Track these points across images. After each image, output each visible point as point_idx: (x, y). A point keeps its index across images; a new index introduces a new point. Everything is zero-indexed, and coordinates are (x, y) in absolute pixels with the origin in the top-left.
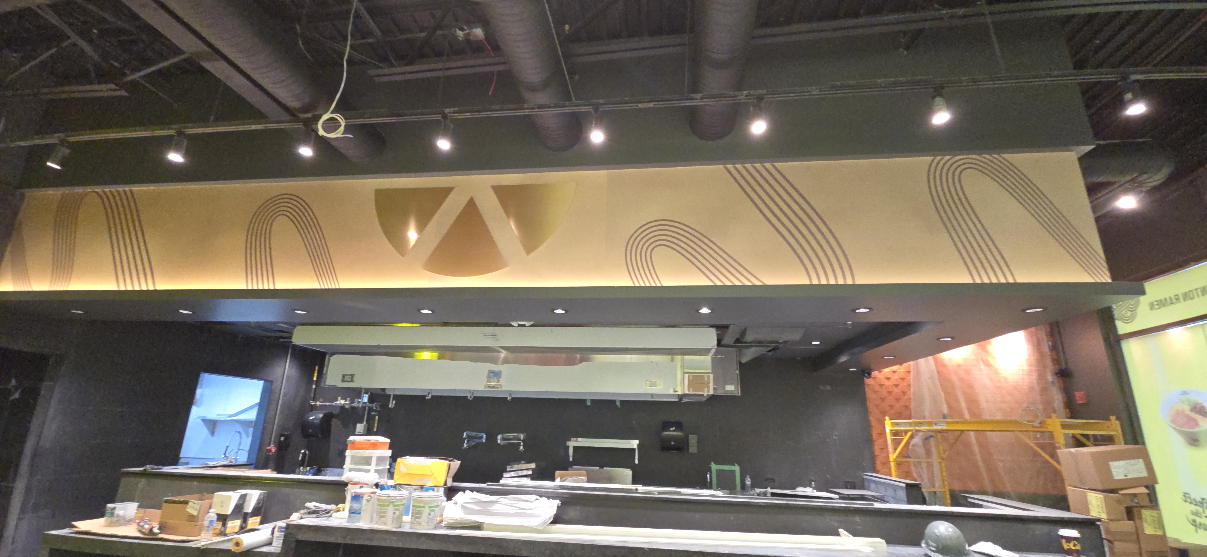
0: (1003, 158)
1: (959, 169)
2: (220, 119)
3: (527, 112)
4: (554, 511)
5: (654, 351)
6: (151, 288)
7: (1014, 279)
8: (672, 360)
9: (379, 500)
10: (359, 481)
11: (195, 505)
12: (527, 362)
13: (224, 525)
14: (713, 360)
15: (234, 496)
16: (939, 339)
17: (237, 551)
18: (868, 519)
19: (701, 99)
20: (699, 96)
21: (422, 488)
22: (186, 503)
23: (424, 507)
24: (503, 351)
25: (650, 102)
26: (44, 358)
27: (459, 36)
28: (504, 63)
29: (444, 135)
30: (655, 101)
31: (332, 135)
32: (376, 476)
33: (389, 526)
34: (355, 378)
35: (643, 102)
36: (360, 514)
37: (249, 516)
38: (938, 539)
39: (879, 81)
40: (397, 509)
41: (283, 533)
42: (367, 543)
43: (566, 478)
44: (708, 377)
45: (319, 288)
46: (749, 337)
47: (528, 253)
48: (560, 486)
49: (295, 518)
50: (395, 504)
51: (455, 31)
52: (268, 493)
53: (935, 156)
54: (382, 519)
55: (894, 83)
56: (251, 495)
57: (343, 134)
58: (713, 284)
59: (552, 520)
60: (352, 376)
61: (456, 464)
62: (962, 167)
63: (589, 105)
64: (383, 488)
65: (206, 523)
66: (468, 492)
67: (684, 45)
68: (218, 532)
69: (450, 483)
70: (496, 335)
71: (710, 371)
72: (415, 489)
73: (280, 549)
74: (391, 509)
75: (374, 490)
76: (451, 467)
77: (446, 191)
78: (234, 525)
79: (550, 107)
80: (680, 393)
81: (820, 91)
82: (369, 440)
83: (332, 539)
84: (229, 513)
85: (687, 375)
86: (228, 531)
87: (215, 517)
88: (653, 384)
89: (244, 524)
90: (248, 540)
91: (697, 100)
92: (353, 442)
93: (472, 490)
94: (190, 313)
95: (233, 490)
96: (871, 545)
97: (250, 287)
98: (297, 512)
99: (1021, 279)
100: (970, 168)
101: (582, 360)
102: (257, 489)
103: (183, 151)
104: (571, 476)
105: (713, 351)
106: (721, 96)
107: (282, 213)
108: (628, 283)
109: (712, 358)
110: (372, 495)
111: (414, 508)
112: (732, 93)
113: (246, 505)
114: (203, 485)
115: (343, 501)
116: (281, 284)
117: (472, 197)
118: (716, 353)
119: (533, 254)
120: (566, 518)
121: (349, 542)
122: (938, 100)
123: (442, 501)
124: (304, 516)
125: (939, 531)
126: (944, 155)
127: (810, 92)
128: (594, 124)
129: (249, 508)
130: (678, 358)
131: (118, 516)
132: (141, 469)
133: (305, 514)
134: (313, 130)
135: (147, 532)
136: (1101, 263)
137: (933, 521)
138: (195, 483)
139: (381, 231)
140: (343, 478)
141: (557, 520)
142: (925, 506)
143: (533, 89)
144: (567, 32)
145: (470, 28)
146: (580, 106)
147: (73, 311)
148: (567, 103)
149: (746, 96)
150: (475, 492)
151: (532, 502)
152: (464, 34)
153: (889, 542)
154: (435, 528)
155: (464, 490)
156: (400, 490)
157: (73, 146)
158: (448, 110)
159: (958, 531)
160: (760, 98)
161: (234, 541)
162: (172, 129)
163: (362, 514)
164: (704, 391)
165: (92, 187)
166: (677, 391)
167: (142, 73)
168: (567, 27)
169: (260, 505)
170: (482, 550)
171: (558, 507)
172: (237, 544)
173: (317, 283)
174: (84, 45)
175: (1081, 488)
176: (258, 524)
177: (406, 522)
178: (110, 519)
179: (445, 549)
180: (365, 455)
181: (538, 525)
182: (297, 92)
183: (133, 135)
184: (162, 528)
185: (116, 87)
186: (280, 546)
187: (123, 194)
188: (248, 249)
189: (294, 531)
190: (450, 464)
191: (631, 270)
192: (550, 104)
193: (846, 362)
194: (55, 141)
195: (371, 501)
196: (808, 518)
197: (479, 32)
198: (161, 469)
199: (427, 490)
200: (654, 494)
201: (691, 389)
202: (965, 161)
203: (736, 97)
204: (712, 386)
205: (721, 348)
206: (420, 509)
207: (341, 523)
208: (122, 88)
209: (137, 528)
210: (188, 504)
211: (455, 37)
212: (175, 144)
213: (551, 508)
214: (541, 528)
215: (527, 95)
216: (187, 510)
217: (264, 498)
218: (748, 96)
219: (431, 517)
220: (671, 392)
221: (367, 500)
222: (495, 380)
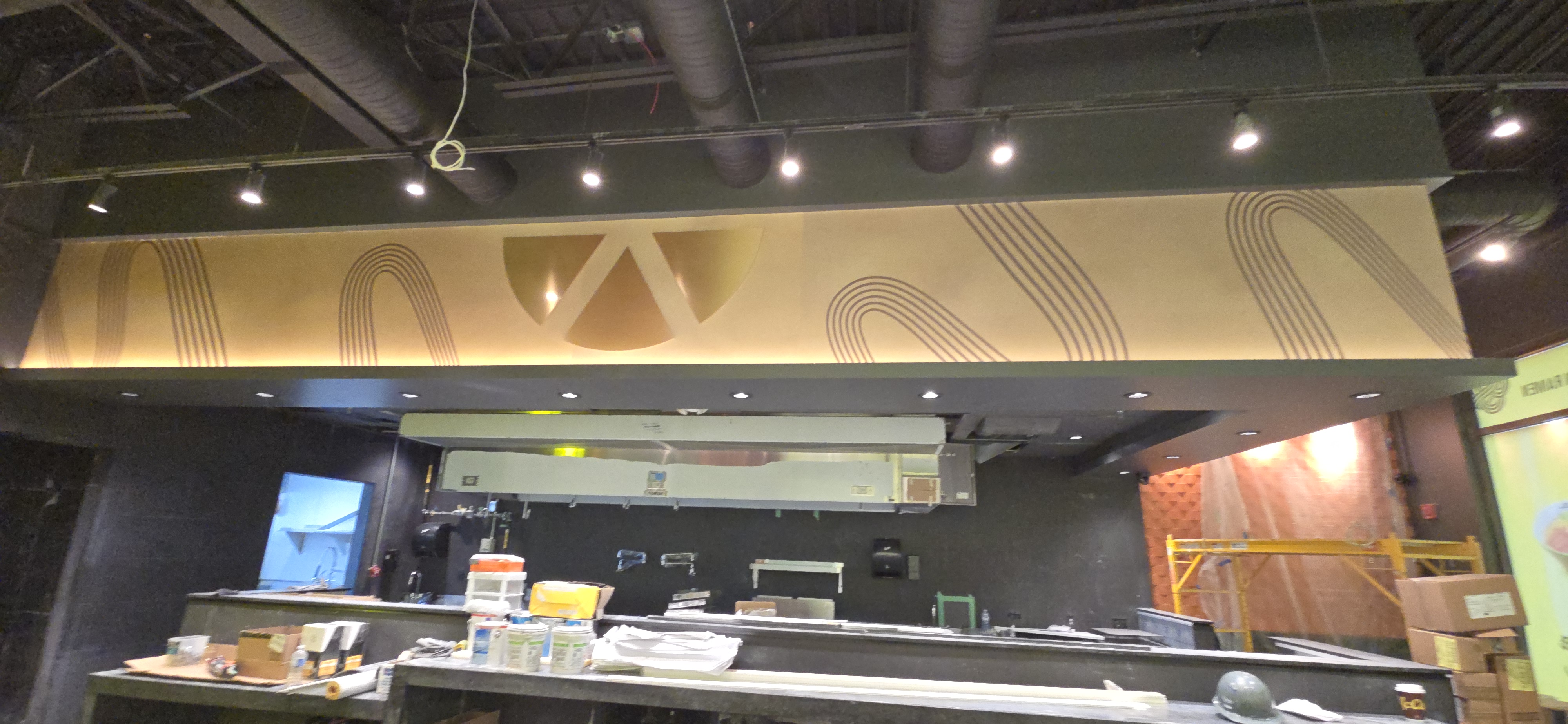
0: (1328, 194)
1: (1268, 210)
2: (306, 148)
3: (698, 137)
4: (734, 652)
5: (864, 448)
6: (222, 364)
7: (1340, 352)
8: (887, 460)
9: (510, 636)
10: (485, 611)
11: (279, 640)
12: (698, 461)
13: (316, 665)
14: (941, 459)
15: (328, 629)
16: (1239, 433)
17: (332, 699)
18: (1142, 667)
19: (928, 117)
20: (923, 114)
21: (565, 621)
22: (268, 637)
23: (567, 645)
24: (668, 447)
25: (860, 122)
26: (90, 453)
27: (611, 38)
28: (672, 73)
29: (592, 168)
30: (865, 121)
31: (449, 169)
32: (507, 605)
33: (524, 670)
34: (480, 480)
35: (852, 123)
36: (486, 653)
37: (345, 655)
38: (1234, 694)
39: (1163, 93)
40: (534, 648)
41: (391, 676)
42: (496, 690)
43: (750, 610)
44: (934, 482)
45: (434, 365)
46: (988, 430)
47: (700, 320)
48: (742, 620)
49: (405, 658)
50: (531, 641)
51: (606, 31)
52: (370, 625)
53: (1237, 192)
54: (514, 660)
55: (1183, 95)
56: (349, 628)
57: (464, 166)
58: (941, 361)
59: (731, 664)
60: (476, 478)
61: (609, 591)
62: (1273, 206)
63: (780, 127)
64: (515, 621)
65: (294, 662)
66: (623, 627)
67: (904, 46)
68: (309, 674)
69: (600, 616)
70: (658, 426)
71: (937, 474)
72: (557, 623)
73: (387, 696)
74: (525, 648)
75: (504, 622)
76: (603, 595)
77: (595, 240)
78: (329, 665)
79: (729, 130)
80: (897, 501)
81: (1084, 107)
82: (498, 560)
83: (451, 685)
84: (322, 650)
85: (906, 479)
86: (321, 673)
87: (305, 655)
88: (863, 490)
89: (341, 665)
90: (346, 685)
91: (922, 120)
92: (478, 563)
93: (630, 624)
94: (272, 396)
95: (327, 620)
96: (1146, 701)
97: (346, 364)
98: (406, 649)
99: (1351, 354)
100: (1284, 207)
101: (769, 459)
102: (357, 620)
103: (260, 192)
104: (756, 608)
105: (941, 448)
106: (953, 114)
107: (384, 268)
108: (829, 359)
109: (940, 457)
110: (502, 630)
111: (555, 647)
112: (966, 110)
113: (343, 640)
114: (290, 614)
115: (465, 637)
116: (385, 361)
117: (628, 248)
118: (944, 451)
120: (749, 661)
121: (473, 689)
122: (1241, 117)
123: (591, 639)
125: (1236, 684)
126: (1249, 191)
127: (1070, 107)
128: (786, 152)
129: (347, 644)
130: (895, 456)
131: (183, 653)
132: (212, 594)
133: (417, 652)
134: (423, 159)
135: (220, 672)
136: (1459, 334)
137: (1229, 671)
138: (279, 612)
140: (465, 608)
141: (737, 664)
142: (1217, 651)
143: (707, 106)
144: (750, 32)
145: (625, 27)
146: (769, 128)
147: (125, 394)
148: (751, 125)
149: (987, 113)
150: (633, 628)
151: (706, 640)
152: (618, 36)
153: (1170, 698)
154: (582, 672)
155: (618, 624)
156: (537, 623)
157: (122, 183)
158: (597, 134)
159: (1262, 684)
160: (1005, 116)
161: (329, 686)
162: (246, 161)
163: (489, 654)
164: (928, 500)
165: (146, 235)
166: (893, 500)
167: (207, 90)
168: (751, 24)
169: (361, 641)
170: (642, 702)
171: (739, 647)
172: (333, 689)
173: (431, 360)
174: (133, 53)
175: (1425, 630)
176: (358, 664)
177: (544, 665)
178: (173, 657)
179: (595, 699)
180: (493, 579)
181: (714, 671)
182: (405, 112)
183: (196, 169)
184: (239, 668)
185: (175, 108)
186: (387, 692)
187: (185, 246)
188: (343, 315)
189: (404, 674)
190: (600, 591)
191: (833, 341)
192: (729, 126)
193: (1117, 461)
194: (99, 177)
195: (501, 637)
196: (1065, 665)
197: (636, 32)
198: (237, 594)
199: (573, 623)
200: (863, 632)
201: (912, 498)
202: (1277, 198)
203: (972, 114)
204: (938, 493)
205: (951, 445)
206: (562, 649)
207: (464, 664)
208: (182, 109)
209: (208, 668)
210: (271, 638)
211: (605, 39)
212: (251, 181)
213: (730, 648)
214: (718, 674)
215: (699, 114)
216: (270, 646)
217: (366, 632)
218: (989, 113)
219: (576, 658)
220: (886, 501)
221: (496, 636)
222: (658, 484)
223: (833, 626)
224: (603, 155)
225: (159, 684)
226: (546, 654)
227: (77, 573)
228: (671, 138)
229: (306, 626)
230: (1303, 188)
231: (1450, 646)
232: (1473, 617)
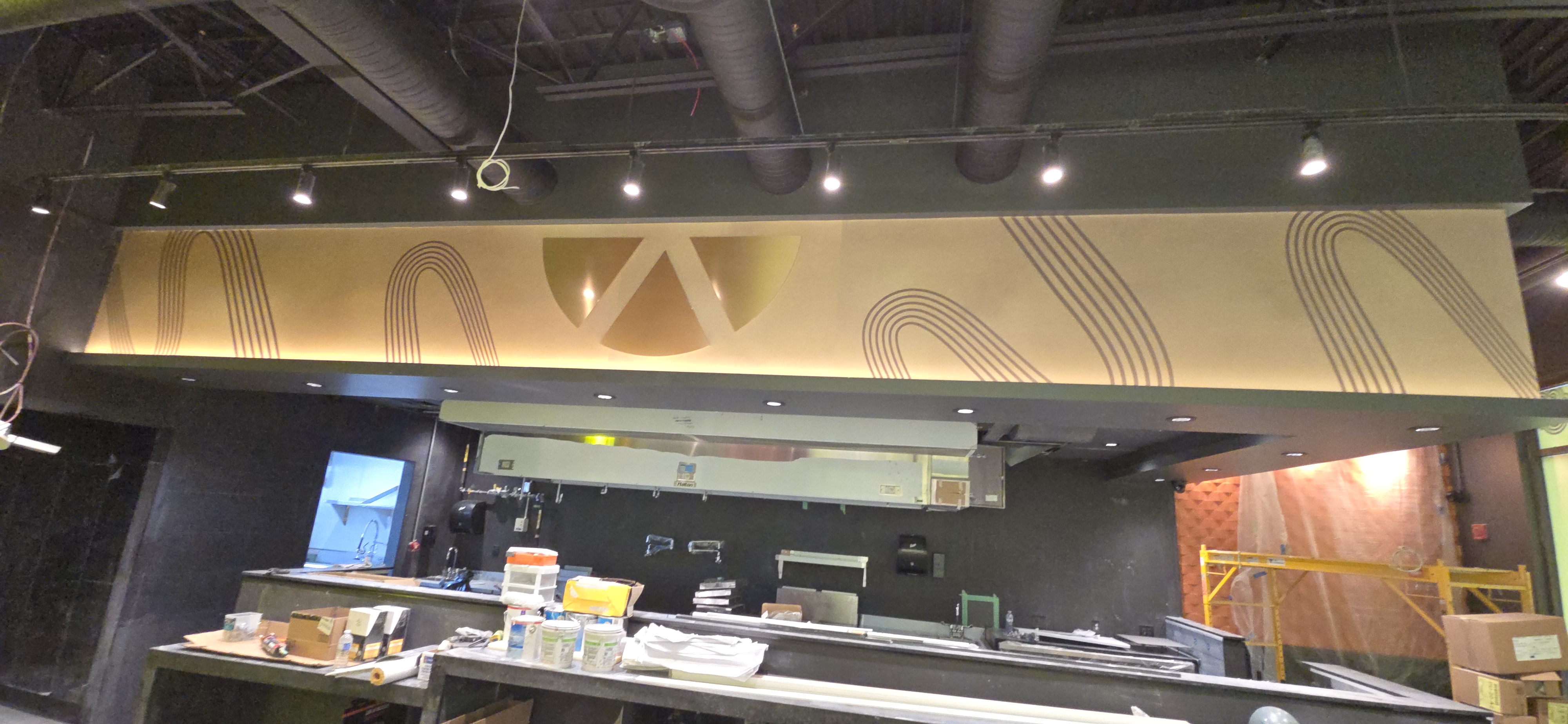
0: (1398, 215)
1: (1333, 231)
2: (356, 150)
3: (740, 148)
4: (760, 660)
5: (893, 449)
6: (275, 356)
7: (1402, 387)
8: (915, 460)
9: (544, 633)
10: (520, 604)
11: (327, 623)
12: (726, 454)
13: (361, 648)
14: (971, 461)
15: (372, 614)
16: (1285, 454)
17: (376, 684)
18: (1169, 693)
19: (975, 134)
20: (972, 130)
21: (597, 618)
22: (317, 619)
23: (599, 644)
24: (696, 439)
25: (906, 137)
26: (151, 432)
27: (653, 38)
28: (712, 78)
29: (634, 176)
30: (911, 136)
31: (494, 188)
32: (541, 598)
33: (556, 666)
34: (515, 466)
35: (896, 138)
36: (522, 647)
37: (389, 639)
39: (1227, 112)
40: (567, 645)
42: (531, 685)
43: (775, 612)
44: (964, 485)
45: (474, 364)
46: (1022, 435)
47: (736, 328)
48: (769, 625)
49: (445, 648)
50: (565, 638)
51: (648, 32)
52: (411, 610)
53: (1299, 211)
54: (548, 656)
55: (1248, 116)
56: (392, 613)
57: (507, 186)
58: (978, 380)
59: (757, 670)
60: (512, 462)
61: (639, 588)
62: (1339, 227)
63: (822, 140)
64: (549, 616)
65: (341, 647)
66: (652, 625)
67: (955, 54)
68: (354, 657)
69: (631, 613)
70: (690, 421)
71: (967, 477)
72: (588, 619)
73: (427, 683)
74: (559, 645)
75: (539, 618)
76: (633, 592)
77: (634, 243)
78: (373, 648)
79: (772, 142)
80: (925, 503)
81: (1140, 126)
82: (533, 554)
83: (488, 678)
84: (367, 634)
86: (366, 656)
87: (351, 639)
88: (891, 489)
89: (384, 648)
90: (390, 670)
91: (968, 136)
92: (514, 555)
93: (659, 623)
94: (320, 386)
95: (372, 605)
97: (391, 361)
98: (446, 639)
99: (1412, 390)
100: (1346, 229)
101: (797, 456)
102: (399, 605)
103: (310, 193)
104: (782, 610)
105: (972, 452)
106: (1002, 131)
107: (428, 265)
108: (865, 374)
109: (970, 458)
110: (537, 625)
111: (588, 645)
112: (1017, 127)
113: (386, 625)
114: (337, 596)
115: (501, 627)
116: (428, 358)
117: (665, 253)
118: (974, 454)
119: (742, 329)
120: (775, 665)
121: (508, 682)
122: (1311, 142)
123: (622, 636)
124: (455, 645)
125: (1269, 721)
126: (1313, 210)
127: (1126, 127)
128: (828, 168)
129: (390, 628)
130: (925, 458)
131: (238, 629)
132: (264, 572)
133: (455, 641)
134: (468, 164)
135: (273, 652)
136: (1529, 372)
137: (1261, 706)
138: (327, 593)
140: (502, 599)
141: (763, 670)
142: (1251, 681)
143: (749, 117)
144: (795, 35)
145: (667, 28)
146: (811, 141)
147: (184, 379)
148: (793, 137)
149: (1037, 131)
150: (661, 627)
151: (732, 646)
152: (660, 35)
154: (614, 670)
155: (647, 623)
156: (570, 620)
157: (180, 181)
158: (639, 143)
161: (373, 672)
162: (298, 162)
163: (523, 649)
164: (956, 502)
165: (204, 227)
166: (921, 501)
167: (260, 87)
168: (795, 27)
169: (403, 625)
170: (670, 704)
171: (766, 652)
172: (377, 676)
173: (472, 358)
174: (187, 49)
175: (1469, 669)
176: (400, 648)
177: (576, 660)
178: (228, 632)
179: (625, 699)
180: (528, 572)
181: (740, 677)
182: (450, 118)
183: (251, 168)
184: (290, 648)
185: (229, 105)
186: (428, 679)
187: (239, 236)
188: (388, 315)
189: (444, 664)
190: (631, 589)
191: (869, 355)
192: (772, 137)
193: (1152, 471)
194: (158, 173)
195: (535, 633)
196: (1090, 687)
197: (679, 32)
198: (288, 573)
199: (603, 621)
200: (888, 643)
201: (940, 500)
202: (1342, 219)
203: (1023, 131)
204: (967, 495)
205: (982, 446)
206: (594, 646)
207: (500, 657)
208: (236, 106)
209: (261, 645)
210: (319, 620)
211: (649, 39)
212: (302, 182)
213: (757, 654)
214: (744, 681)
215: (742, 125)
216: (318, 628)
217: (407, 617)
218: (1040, 130)
219: (607, 657)
220: (913, 502)
221: (530, 631)
222: (687, 476)
223: (859, 635)
224: (644, 165)
225: (216, 660)
226: (578, 648)
227: (140, 546)
228: (712, 149)
229: (352, 610)
230: (1371, 209)
231: (1493, 688)
232: (1519, 659)
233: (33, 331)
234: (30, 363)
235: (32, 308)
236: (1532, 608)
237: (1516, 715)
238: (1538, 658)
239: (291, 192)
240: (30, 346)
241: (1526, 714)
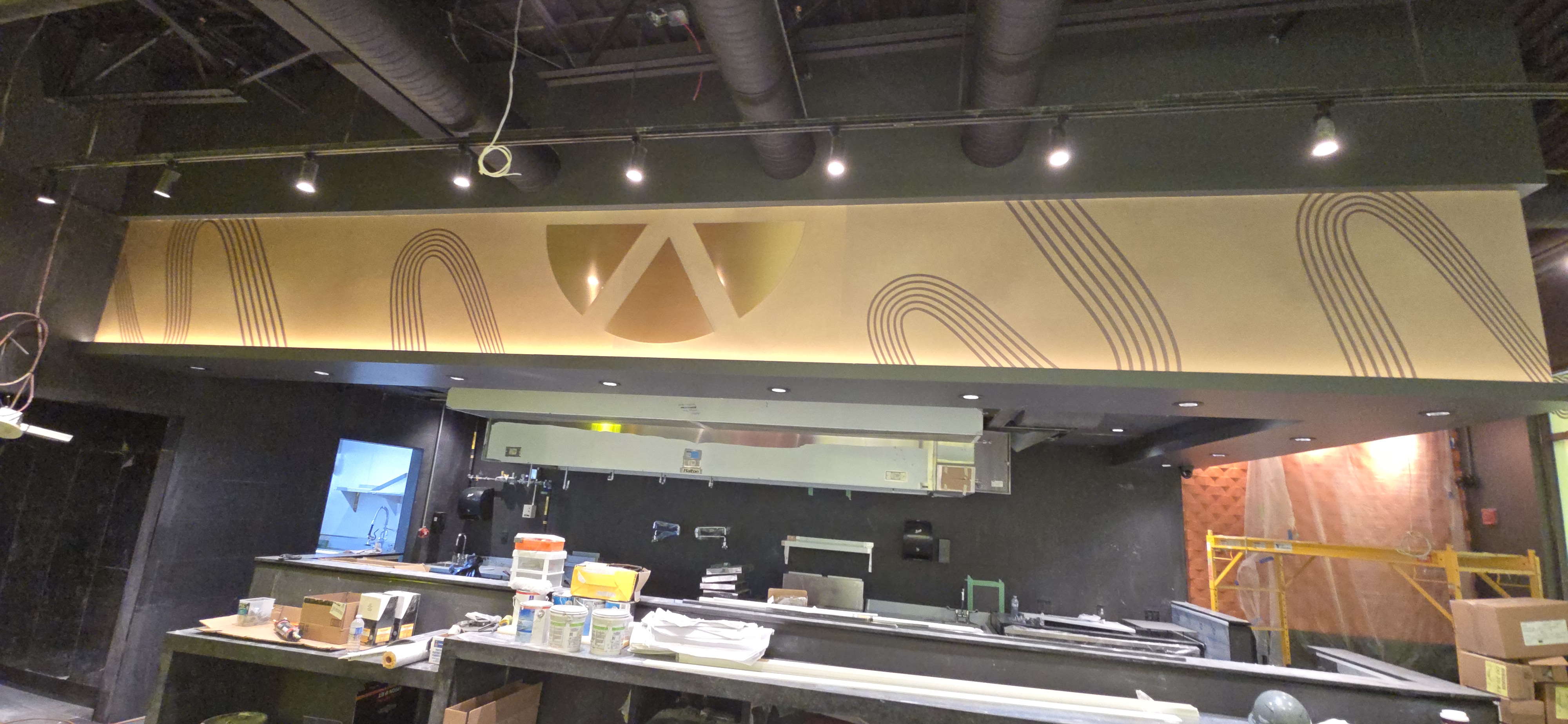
0: (1411, 197)
1: (1345, 213)
2: (358, 138)
3: (744, 133)
4: (765, 644)
5: (899, 435)
6: (282, 345)
7: (1413, 371)
8: (921, 446)
9: (552, 617)
10: (528, 589)
11: (338, 608)
12: (732, 441)
13: (373, 632)
14: (977, 447)
15: (382, 599)
16: (1293, 439)
17: (387, 667)
18: (1174, 677)
19: (980, 116)
20: (978, 112)
21: (604, 603)
22: (329, 604)
23: (607, 629)
24: (702, 426)
25: (910, 120)
26: (163, 420)
27: (655, 22)
28: (715, 62)
29: (636, 162)
30: (917, 119)
31: (496, 174)
32: (549, 583)
33: (565, 651)
34: (522, 453)
35: (900, 121)
36: (530, 632)
37: (400, 623)
39: (1237, 92)
40: (575, 630)
41: (441, 649)
42: (540, 669)
43: (781, 597)
44: (970, 471)
45: (480, 352)
46: (1028, 421)
47: (740, 315)
48: (775, 609)
49: (455, 632)
50: (573, 623)
51: (650, 15)
52: (421, 596)
53: (1310, 193)
54: (556, 640)
55: (1260, 96)
56: (403, 598)
57: (510, 172)
58: (984, 366)
59: (763, 654)
60: (519, 449)
61: (646, 574)
62: (1350, 209)
63: (825, 124)
64: (557, 601)
65: (353, 631)
66: (659, 610)
67: (960, 36)
68: (366, 641)
69: (638, 598)
70: (695, 407)
71: (973, 463)
72: (596, 604)
73: (438, 667)
74: (567, 630)
75: (548, 603)
76: (640, 577)
77: (636, 230)
78: (384, 633)
79: (774, 127)
80: (930, 489)
81: (1150, 107)
82: (540, 539)
83: (498, 661)
84: (378, 619)
85: (940, 467)
86: (378, 640)
87: (363, 624)
88: (897, 475)
89: (395, 633)
90: (402, 654)
91: (975, 119)
92: (521, 541)
93: (665, 608)
94: (327, 374)
95: (382, 590)
96: (1178, 713)
97: (397, 349)
98: (455, 623)
99: (1423, 374)
100: (1358, 211)
101: (803, 441)
102: (409, 591)
103: (314, 181)
104: (788, 595)
105: (978, 438)
106: (1008, 113)
107: (431, 253)
108: (872, 360)
109: (976, 445)
110: (545, 610)
111: (595, 630)
112: (1023, 109)
113: (397, 610)
114: (348, 581)
115: (511, 612)
116: (434, 346)
117: (669, 238)
118: (980, 440)
119: (746, 316)
120: (781, 649)
121: (518, 666)
122: (1323, 122)
123: (629, 621)
124: (464, 629)
125: (1274, 705)
126: (1323, 192)
127: (1134, 108)
128: (831, 152)
129: (401, 614)
130: (930, 444)
131: (253, 613)
132: (277, 558)
133: (465, 626)
134: (470, 151)
135: (286, 636)
136: (1542, 356)
137: (1266, 690)
138: (338, 579)
139: (554, 278)
140: (511, 584)
141: (769, 654)
142: (1256, 665)
143: (753, 102)
144: (798, 17)
145: (668, 11)
146: (815, 125)
147: (194, 368)
148: (797, 122)
149: (1043, 113)
150: (668, 611)
151: (739, 630)
152: (662, 18)
153: (1201, 710)
154: (621, 654)
155: (654, 607)
156: (578, 604)
157: (183, 169)
158: (641, 128)
159: (1300, 707)
161: (385, 655)
162: (300, 150)
163: (532, 633)
164: (962, 489)
165: (209, 216)
166: (927, 487)
167: (262, 75)
168: (798, 9)
169: (414, 610)
170: (677, 688)
171: (772, 636)
172: (389, 659)
173: (477, 346)
174: (189, 37)
175: (1477, 654)
176: (411, 633)
177: (584, 644)
178: (243, 616)
179: (632, 682)
180: (536, 557)
181: (747, 661)
182: (451, 104)
183: (256, 156)
184: (303, 632)
185: (231, 92)
186: (438, 663)
187: (244, 225)
188: (394, 302)
189: (453, 648)
190: (638, 575)
191: (874, 341)
192: (774, 122)
193: (1159, 456)
194: (163, 162)
195: (544, 617)
196: (1093, 671)
197: (680, 15)
198: (299, 559)
199: (611, 606)
200: (893, 627)
201: (946, 486)
202: (1353, 201)
203: (1029, 114)
204: (973, 481)
205: (988, 432)
206: (602, 631)
207: (508, 641)
208: (238, 94)
209: (275, 630)
210: (331, 605)
211: (649, 23)
212: (306, 171)
213: (762, 638)
214: (749, 664)
215: (744, 109)
216: (331, 612)
217: (417, 602)
218: (1047, 112)
219: (614, 641)
220: (919, 488)
221: (539, 616)
222: (693, 462)
223: (864, 620)
225: (231, 644)
226: (586, 632)
227: (154, 532)
228: (716, 134)
229: (363, 594)
230: (1384, 190)
231: (1501, 672)
232: (1527, 644)
233: (42, 321)
234: (40, 352)
235: (41, 297)
236: (1541, 593)
237: (1522, 699)
238: (1546, 642)
239: (294, 180)
240: (40, 336)
241: (1533, 697)
